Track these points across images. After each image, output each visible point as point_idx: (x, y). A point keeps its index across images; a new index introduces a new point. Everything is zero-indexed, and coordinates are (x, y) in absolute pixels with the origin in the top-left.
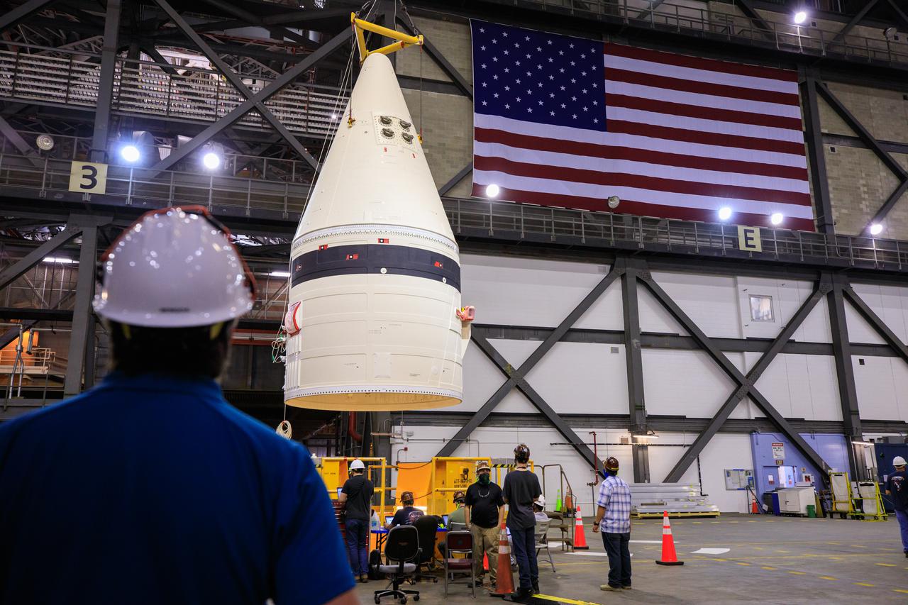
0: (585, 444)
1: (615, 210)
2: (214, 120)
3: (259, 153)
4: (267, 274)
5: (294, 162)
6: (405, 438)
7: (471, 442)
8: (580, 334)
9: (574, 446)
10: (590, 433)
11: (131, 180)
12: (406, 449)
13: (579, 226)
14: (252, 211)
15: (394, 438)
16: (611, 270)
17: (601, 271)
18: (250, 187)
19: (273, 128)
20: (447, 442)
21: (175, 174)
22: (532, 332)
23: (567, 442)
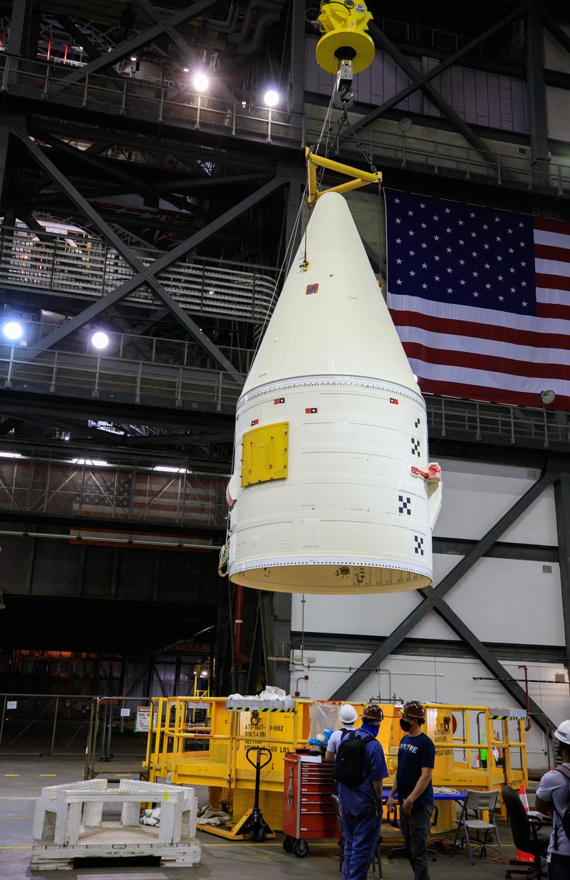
0: (515, 681)
1: (548, 407)
2: (100, 295)
3: (141, 332)
4: (151, 469)
5: (187, 343)
6: (306, 664)
7: (381, 672)
8: (506, 549)
9: (501, 682)
10: (520, 667)
11: (11, 360)
12: (306, 678)
13: (508, 424)
14: (142, 397)
15: (293, 664)
16: (543, 475)
17: (530, 476)
18: (140, 371)
19: (165, 305)
20: (354, 671)
21: (59, 354)
22: (452, 545)
23: (492, 677)
